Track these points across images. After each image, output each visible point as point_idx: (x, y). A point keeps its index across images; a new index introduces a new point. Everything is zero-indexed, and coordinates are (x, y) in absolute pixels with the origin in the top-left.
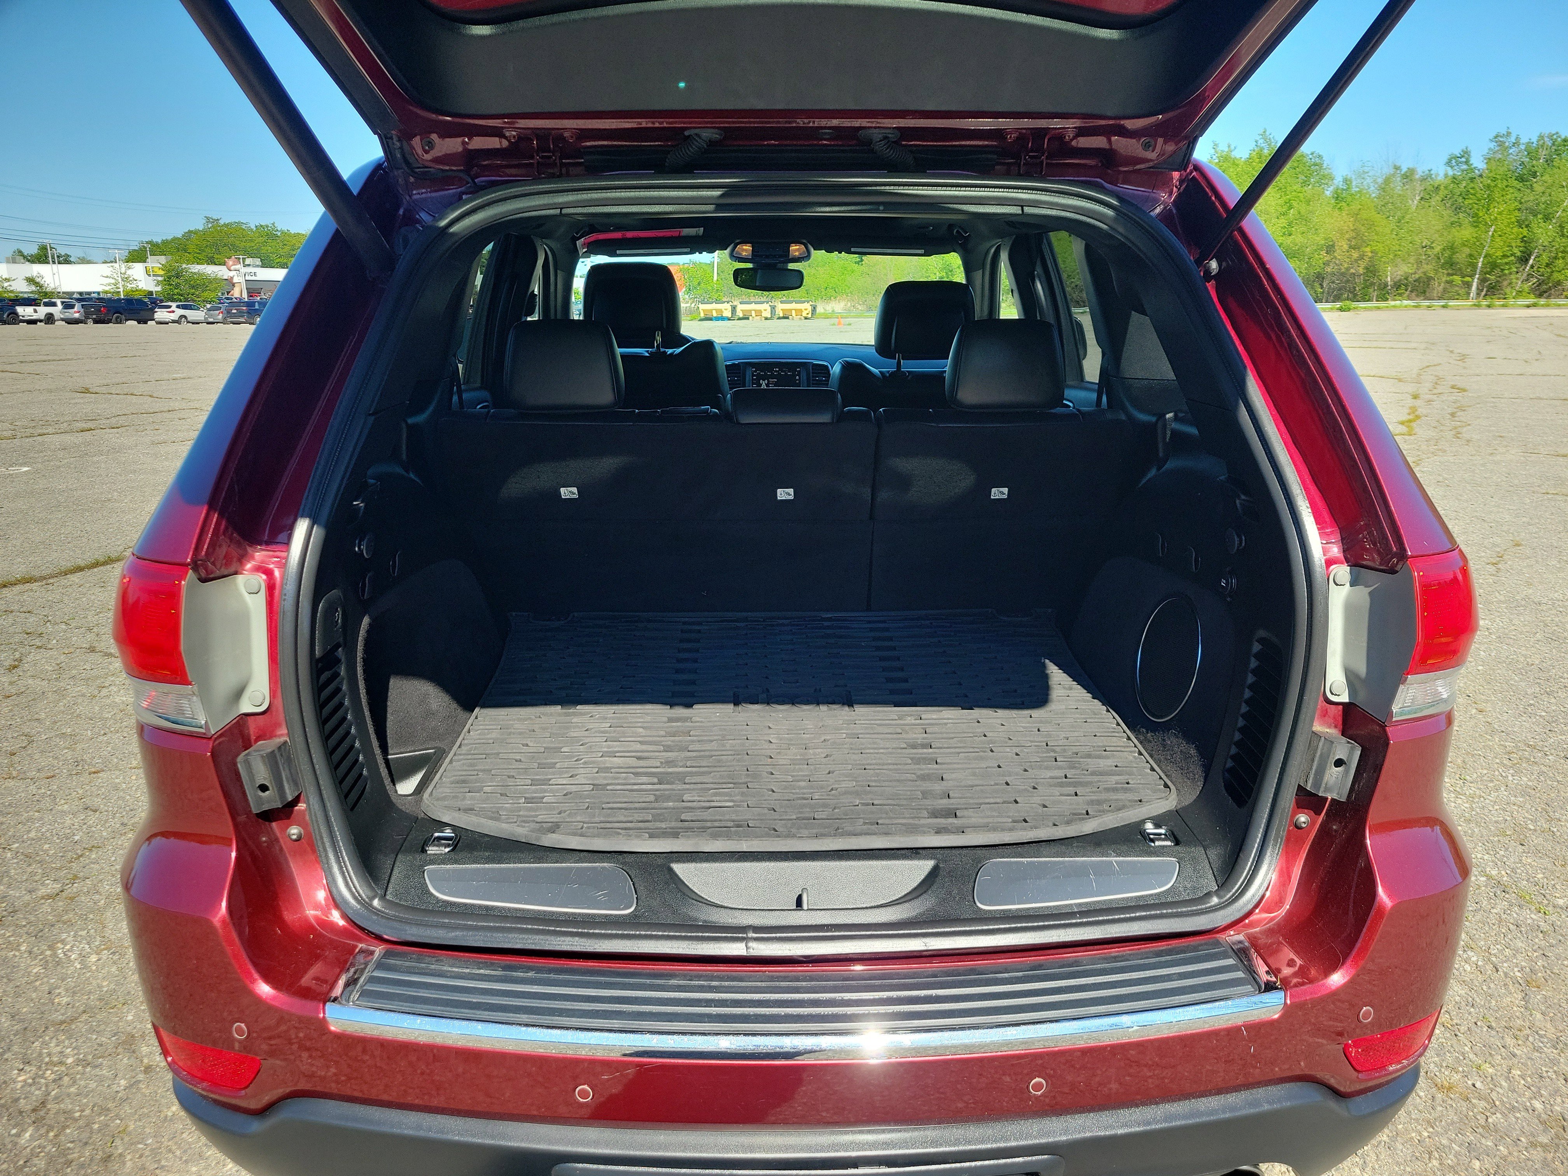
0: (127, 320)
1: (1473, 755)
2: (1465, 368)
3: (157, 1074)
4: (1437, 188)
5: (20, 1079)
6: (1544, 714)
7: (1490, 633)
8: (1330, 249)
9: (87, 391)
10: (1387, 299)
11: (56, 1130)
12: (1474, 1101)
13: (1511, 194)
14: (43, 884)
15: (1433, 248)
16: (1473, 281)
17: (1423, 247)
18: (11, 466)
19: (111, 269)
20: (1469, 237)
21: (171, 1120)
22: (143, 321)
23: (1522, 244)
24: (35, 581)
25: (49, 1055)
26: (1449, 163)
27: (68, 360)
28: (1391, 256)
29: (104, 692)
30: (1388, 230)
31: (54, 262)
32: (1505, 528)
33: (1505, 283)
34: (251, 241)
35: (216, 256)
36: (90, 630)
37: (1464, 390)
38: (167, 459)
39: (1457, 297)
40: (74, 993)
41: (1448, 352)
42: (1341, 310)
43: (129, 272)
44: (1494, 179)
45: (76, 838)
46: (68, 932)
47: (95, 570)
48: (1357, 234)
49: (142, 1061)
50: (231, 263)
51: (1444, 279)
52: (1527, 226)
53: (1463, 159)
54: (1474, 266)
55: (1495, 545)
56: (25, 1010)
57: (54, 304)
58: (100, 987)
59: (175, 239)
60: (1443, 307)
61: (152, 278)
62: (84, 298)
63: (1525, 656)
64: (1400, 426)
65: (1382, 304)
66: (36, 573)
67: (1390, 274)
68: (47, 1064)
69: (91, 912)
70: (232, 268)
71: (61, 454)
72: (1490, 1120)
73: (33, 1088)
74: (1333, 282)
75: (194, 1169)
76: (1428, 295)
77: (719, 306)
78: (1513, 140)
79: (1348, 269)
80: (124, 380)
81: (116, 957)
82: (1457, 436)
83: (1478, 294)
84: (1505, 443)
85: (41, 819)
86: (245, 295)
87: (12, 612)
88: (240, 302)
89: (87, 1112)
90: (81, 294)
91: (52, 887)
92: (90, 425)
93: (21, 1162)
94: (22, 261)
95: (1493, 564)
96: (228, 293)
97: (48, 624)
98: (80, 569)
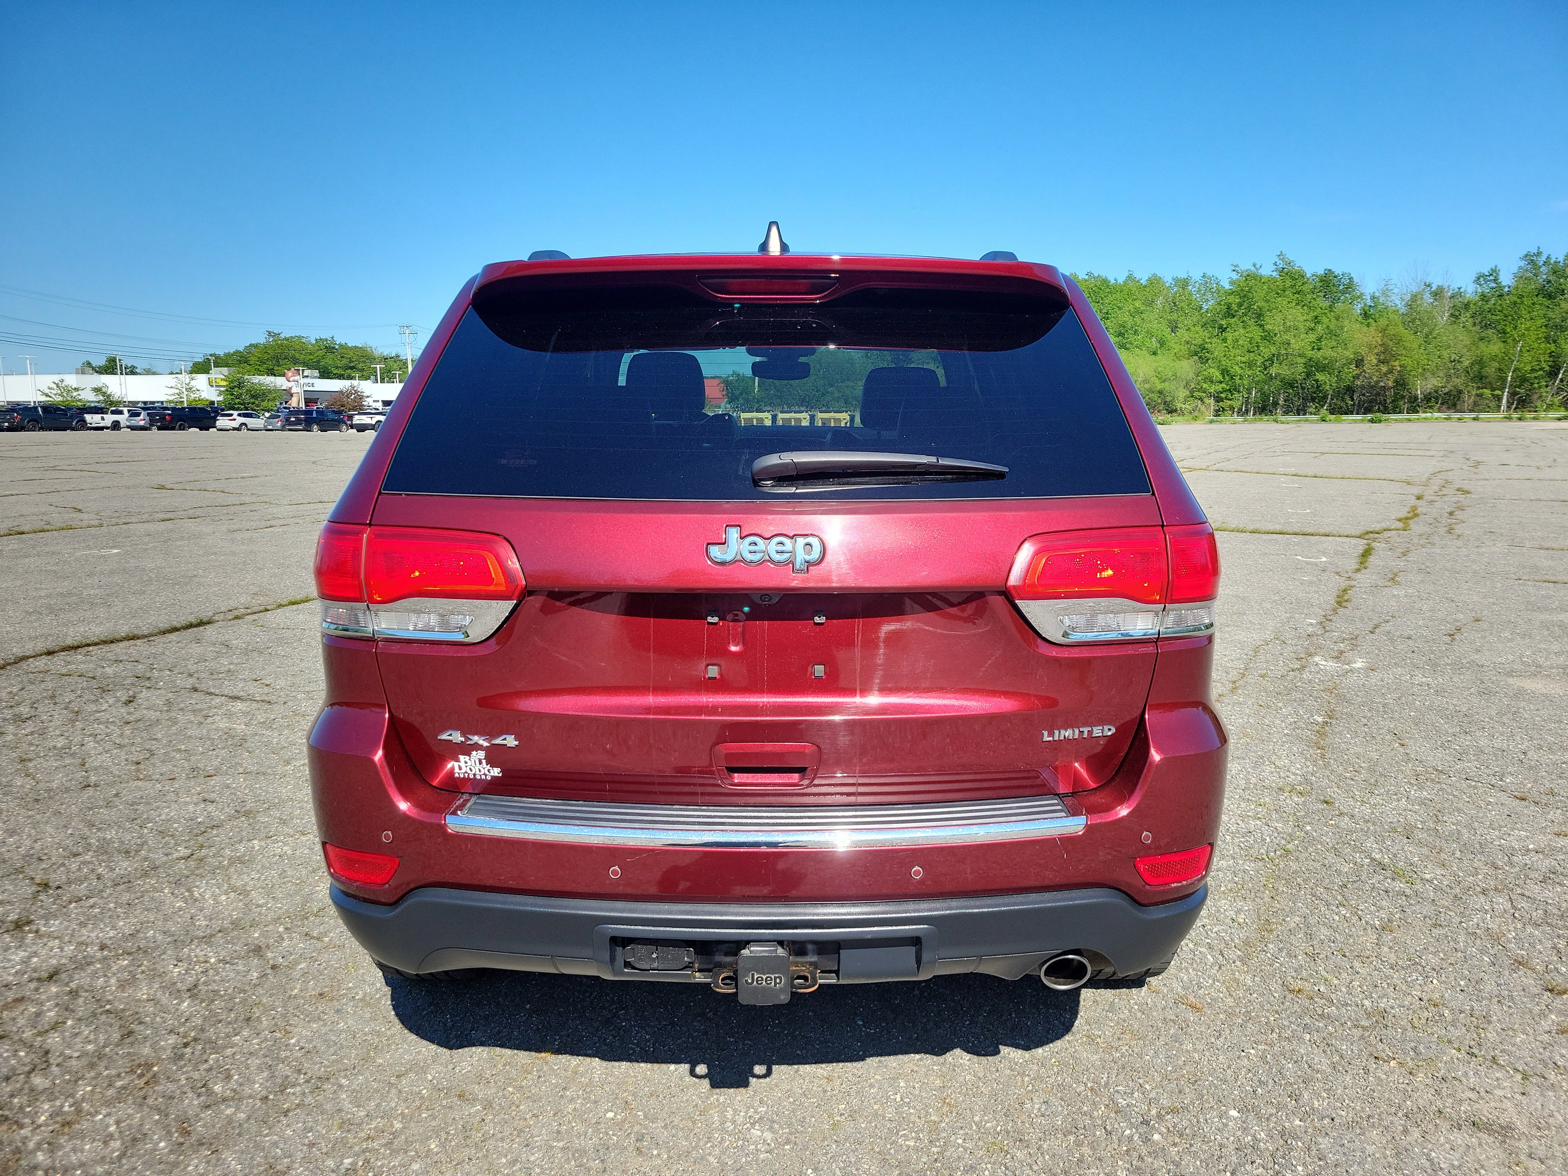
0: (189, 427)
1: (1385, 776)
2: (1475, 473)
3: (281, 969)
4: (1467, 306)
5: (175, 970)
6: (1457, 747)
7: (1430, 688)
8: (1359, 363)
9: (162, 487)
10: (1418, 412)
11: (207, 1002)
12: (1316, 999)
13: (1538, 311)
14: (176, 850)
15: (1461, 362)
16: (1503, 395)
17: (1451, 361)
18: (102, 549)
19: (176, 380)
20: (1498, 352)
21: (294, 997)
22: (205, 428)
23: (1551, 359)
24: (138, 638)
25: (196, 956)
26: (1477, 280)
27: (141, 461)
28: (1420, 370)
29: (210, 720)
30: (1415, 346)
31: (122, 374)
32: (1470, 607)
33: (1535, 397)
34: (311, 354)
35: (276, 368)
36: (191, 675)
37: (1468, 492)
38: (243, 544)
39: (1487, 409)
40: (211, 920)
41: (1464, 460)
42: (1372, 421)
43: (193, 383)
44: (1521, 297)
45: (199, 820)
46: (201, 881)
47: (190, 630)
48: (1386, 349)
49: (268, 962)
50: (290, 374)
51: (1474, 393)
52: (1555, 342)
53: (1492, 278)
54: (1503, 380)
55: (1456, 620)
56: (173, 929)
57: (121, 413)
58: (231, 916)
59: (237, 352)
60: (1474, 419)
61: (214, 388)
62: (147, 406)
63: (1455, 706)
64: (1398, 523)
65: (1413, 416)
66: (139, 633)
67: (1420, 387)
68: (195, 962)
69: (217, 869)
70: (291, 379)
71: (147, 539)
72: (1325, 1011)
73: (186, 977)
74: (1364, 395)
75: (315, 1026)
76: (1458, 407)
77: (760, 415)
78: (1544, 258)
79: (1377, 382)
80: (196, 478)
81: (241, 897)
82: (1450, 531)
83: (1509, 407)
84: (1494, 538)
85: (168, 807)
86: (302, 405)
87: (121, 661)
88: (297, 412)
89: (230, 991)
90: (145, 403)
91: (183, 851)
92: (169, 516)
93: (183, 1020)
94: (91, 372)
95: (1450, 635)
96: (286, 403)
97: (154, 671)
98: (175, 630)
